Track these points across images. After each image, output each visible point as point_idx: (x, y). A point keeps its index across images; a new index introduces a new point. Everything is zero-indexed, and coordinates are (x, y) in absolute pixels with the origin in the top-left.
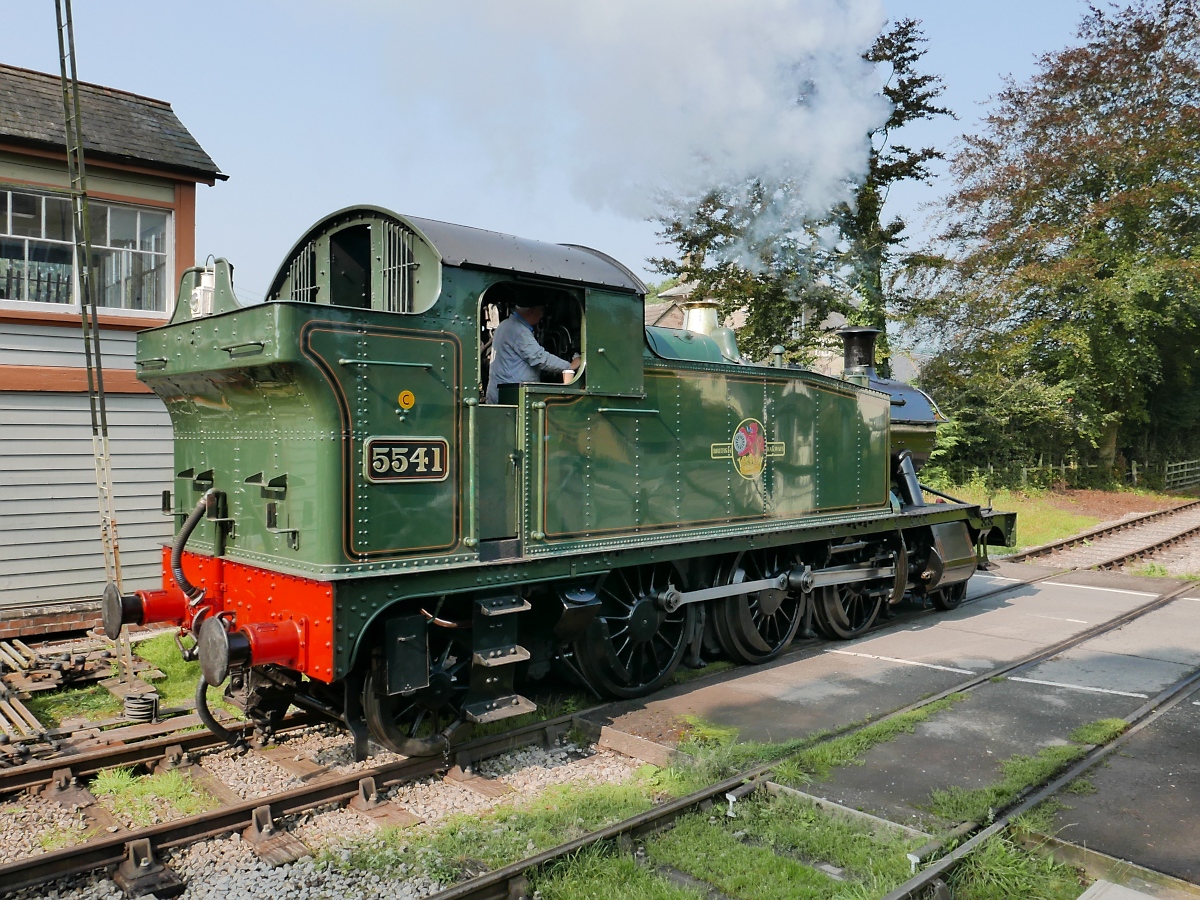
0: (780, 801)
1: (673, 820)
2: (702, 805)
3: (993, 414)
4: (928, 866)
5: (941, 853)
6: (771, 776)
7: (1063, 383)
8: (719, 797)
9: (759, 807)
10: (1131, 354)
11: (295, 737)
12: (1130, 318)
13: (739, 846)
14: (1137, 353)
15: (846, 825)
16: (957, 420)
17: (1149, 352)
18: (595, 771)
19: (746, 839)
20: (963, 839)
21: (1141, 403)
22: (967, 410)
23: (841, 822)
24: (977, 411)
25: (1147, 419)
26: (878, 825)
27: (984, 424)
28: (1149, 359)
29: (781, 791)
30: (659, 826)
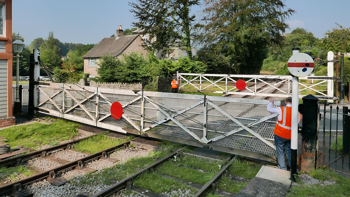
0: (186, 157)
1: (162, 163)
2: (168, 159)
3: (214, 63)
4: (224, 167)
5: (226, 164)
6: (183, 151)
7: (229, 56)
8: (172, 157)
9: (182, 158)
10: (243, 49)
11: (54, 153)
12: (243, 40)
13: (179, 168)
14: (244, 49)
15: (202, 160)
16: (207, 65)
17: (246, 49)
18: (139, 154)
19: (180, 166)
20: (229, 160)
21: (245, 61)
22: (209, 62)
23: (201, 160)
24: (211, 63)
25: (246, 65)
26: (210, 159)
27: (212, 66)
28: (247, 50)
29: (186, 154)
30: (159, 165)
